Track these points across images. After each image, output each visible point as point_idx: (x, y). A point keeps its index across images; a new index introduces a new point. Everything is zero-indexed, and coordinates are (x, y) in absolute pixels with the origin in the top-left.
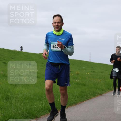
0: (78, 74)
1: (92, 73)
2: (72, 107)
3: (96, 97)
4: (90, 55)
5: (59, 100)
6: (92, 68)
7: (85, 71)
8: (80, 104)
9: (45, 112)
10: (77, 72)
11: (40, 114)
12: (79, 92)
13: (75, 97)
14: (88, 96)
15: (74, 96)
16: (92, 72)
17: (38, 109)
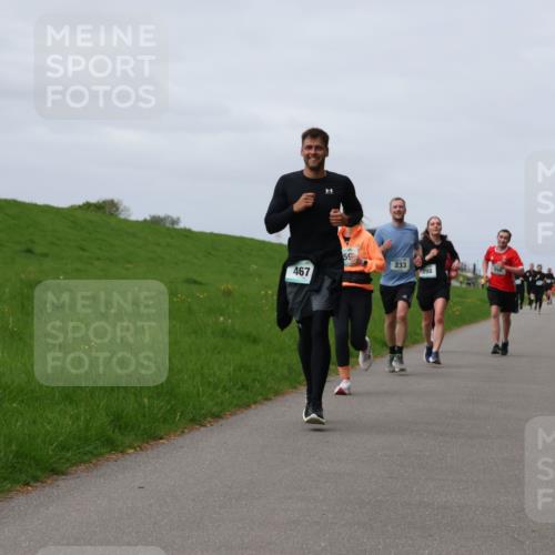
0: (228, 293)
2: (202, 429)
5: (149, 398)
7: (257, 280)
8: (234, 418)
9: (87, 449)
10: (223, 287)
11: (68, 460)
12: (231, 369)
13: (216, 388)
14: (269, 385)
15: (209, 383)
17: (61, 438)
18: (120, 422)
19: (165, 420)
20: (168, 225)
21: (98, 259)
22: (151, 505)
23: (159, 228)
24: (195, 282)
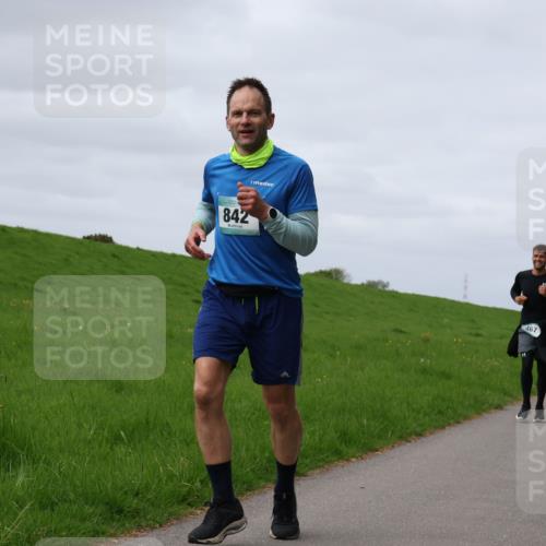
0: (426, 340)
1: (473, 339)
2: (409, 444)
3: (485, 415)
4: (466, 281)
6: (473, 321)
7: (449, 331)
8: (433, 436)
9: (321, 457)
10: (423, 335)
11: (306, 465)
12: (430, 398)
13: (419, 413)
14: (459, 412)
15: (413, 410)
16: (471, 334)
18: (345, 437)
19: (380, 437)
20: (380, 287)
21: (327, 313)
22: (370, 502)
23: (373, 290)
24: (401, 332)
